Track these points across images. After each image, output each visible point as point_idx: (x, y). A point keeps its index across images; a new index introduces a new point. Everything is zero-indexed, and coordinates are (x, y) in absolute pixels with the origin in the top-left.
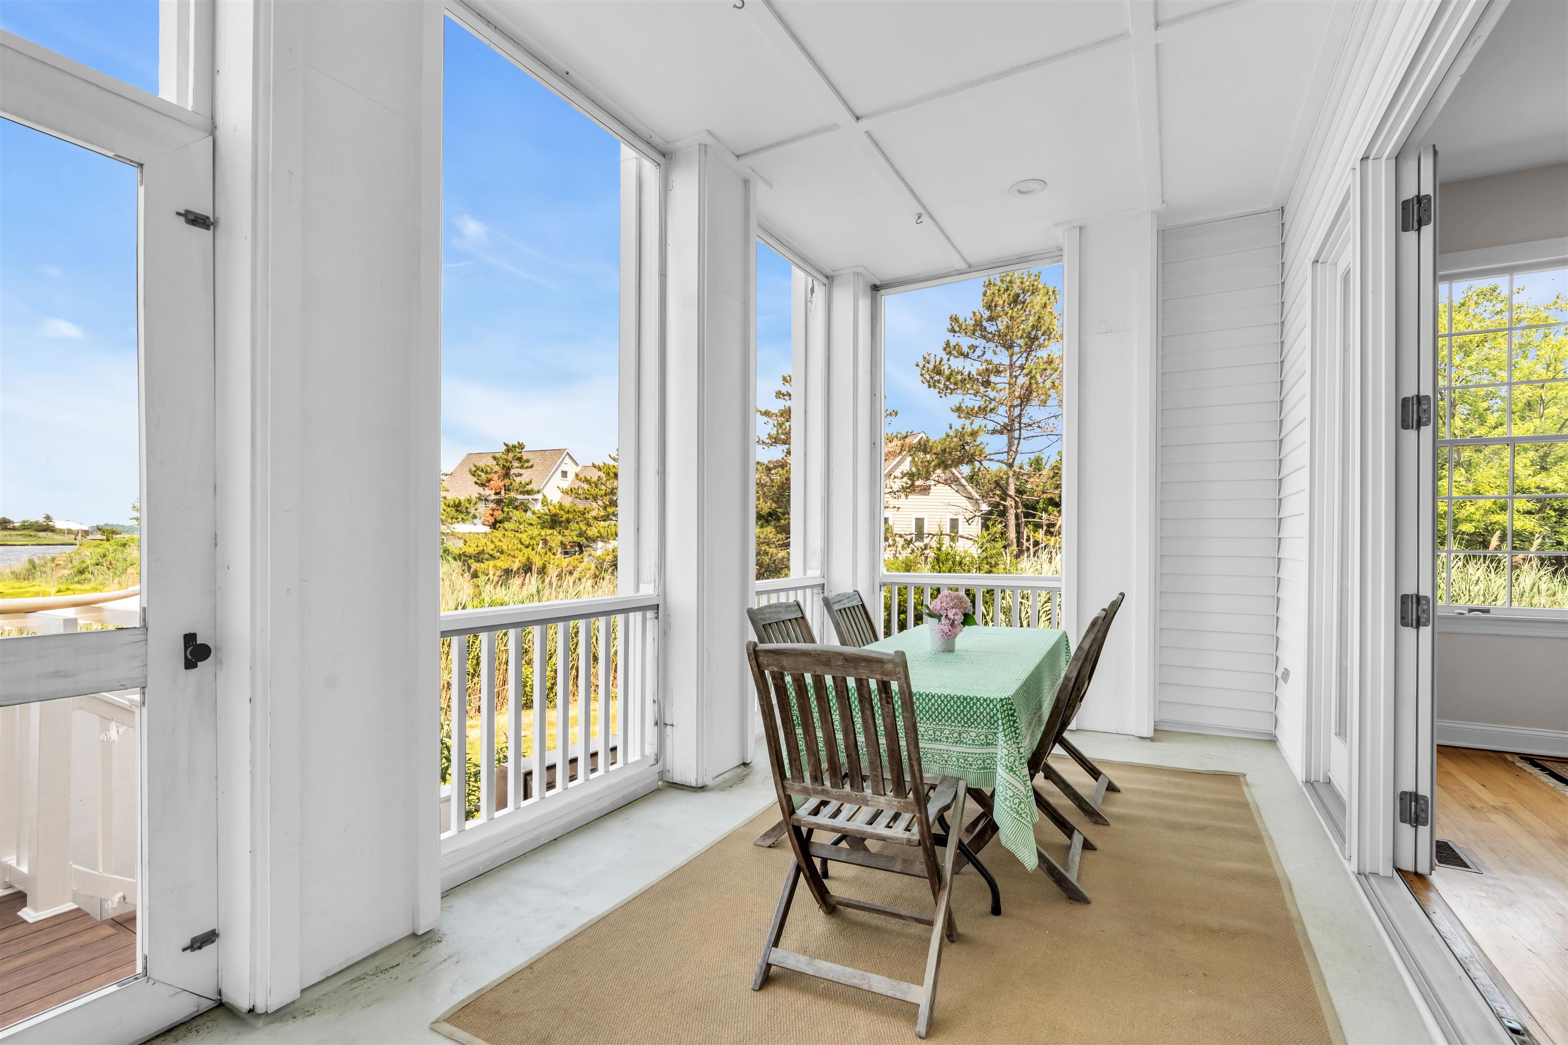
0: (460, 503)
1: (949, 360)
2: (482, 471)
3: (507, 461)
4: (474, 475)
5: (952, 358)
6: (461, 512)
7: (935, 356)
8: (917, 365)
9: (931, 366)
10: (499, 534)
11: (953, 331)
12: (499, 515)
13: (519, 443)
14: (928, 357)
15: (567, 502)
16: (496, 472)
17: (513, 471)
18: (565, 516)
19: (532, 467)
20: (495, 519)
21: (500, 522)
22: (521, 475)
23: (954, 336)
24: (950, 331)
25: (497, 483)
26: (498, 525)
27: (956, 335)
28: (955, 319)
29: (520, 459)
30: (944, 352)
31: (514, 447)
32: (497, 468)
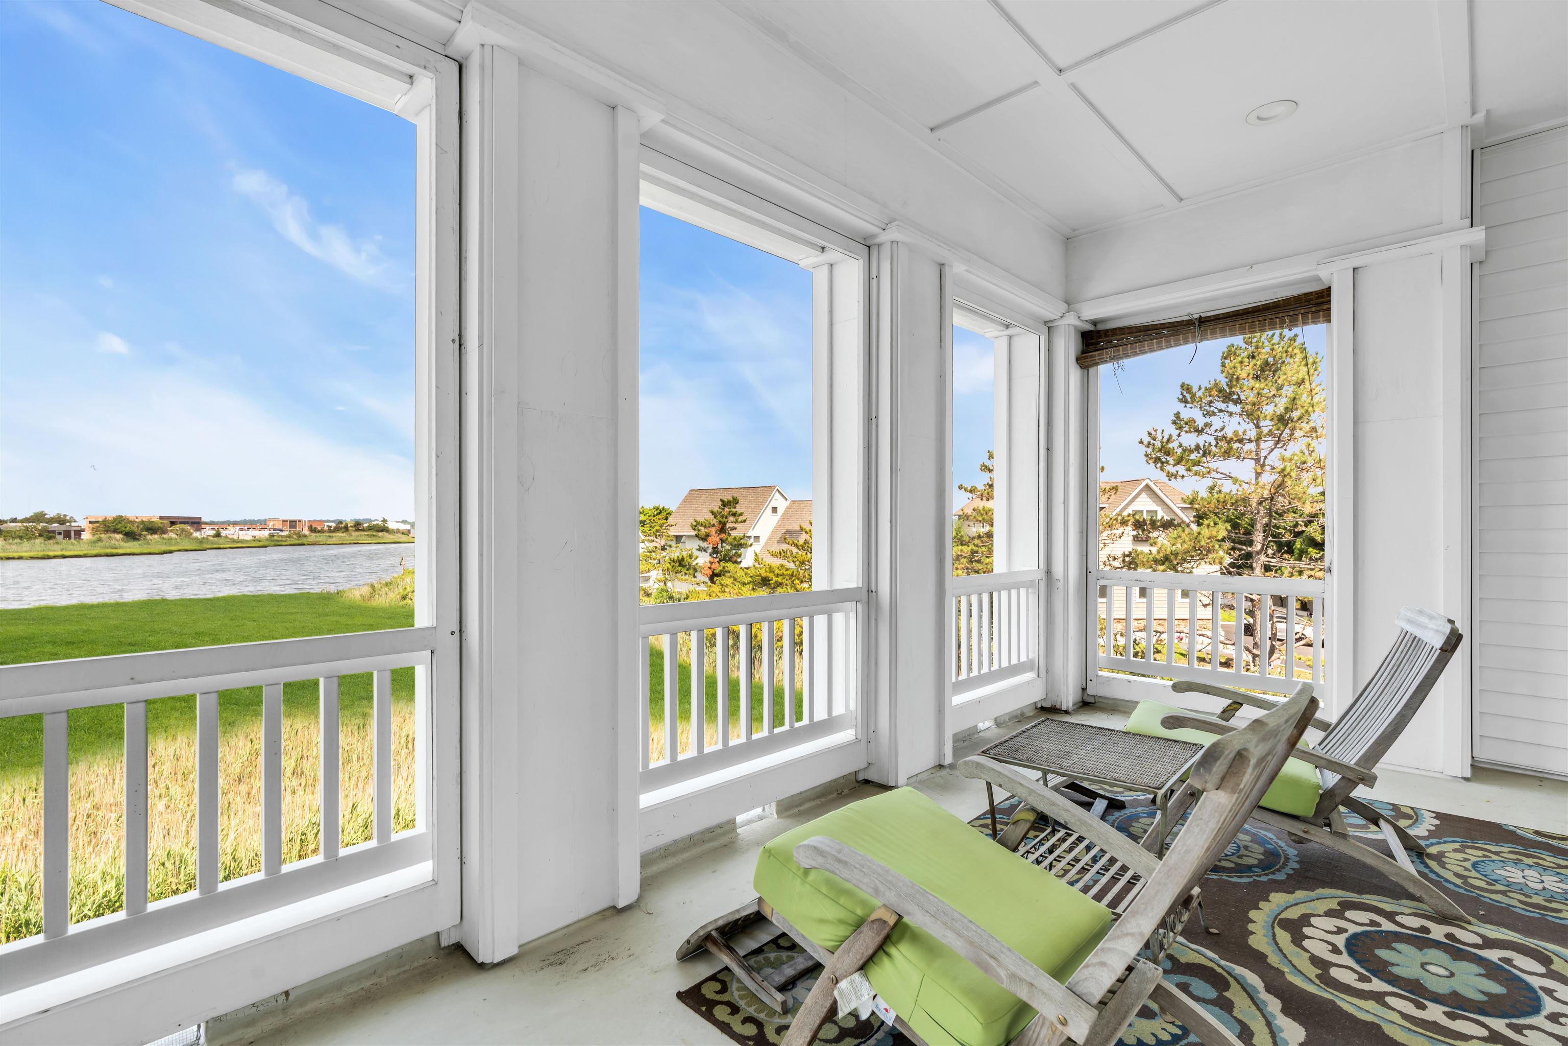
0: (683, 559)
1: (1179, 435)
2: (702, 525)
3: (722, 517)
4: (694, 529)
5: (1183, 433)
6: (684, 566)
7: (1163, 431)
8: (1141, 442)
9: (1158, 444)
10: (716, 588)
11: (1184, 401)
12: (718, 568)
13: (733, 498)
14: (1153, 433)
15: (776, 562)
16: (714, 525)
17: (728, 525)
18: (775, 579)
19: (745, 521)
20: (713, 572)
21: (718, 575)
22: (735, 529)
23: (1186, 406)
24: (1181, 401)
25: (715, 538)
26: (715, 578)
27: (1187, 405)
28: (1186, 388)
29: (734, 515)
30: (1173, 426)
31: (729, 502)
32: (715, 521)
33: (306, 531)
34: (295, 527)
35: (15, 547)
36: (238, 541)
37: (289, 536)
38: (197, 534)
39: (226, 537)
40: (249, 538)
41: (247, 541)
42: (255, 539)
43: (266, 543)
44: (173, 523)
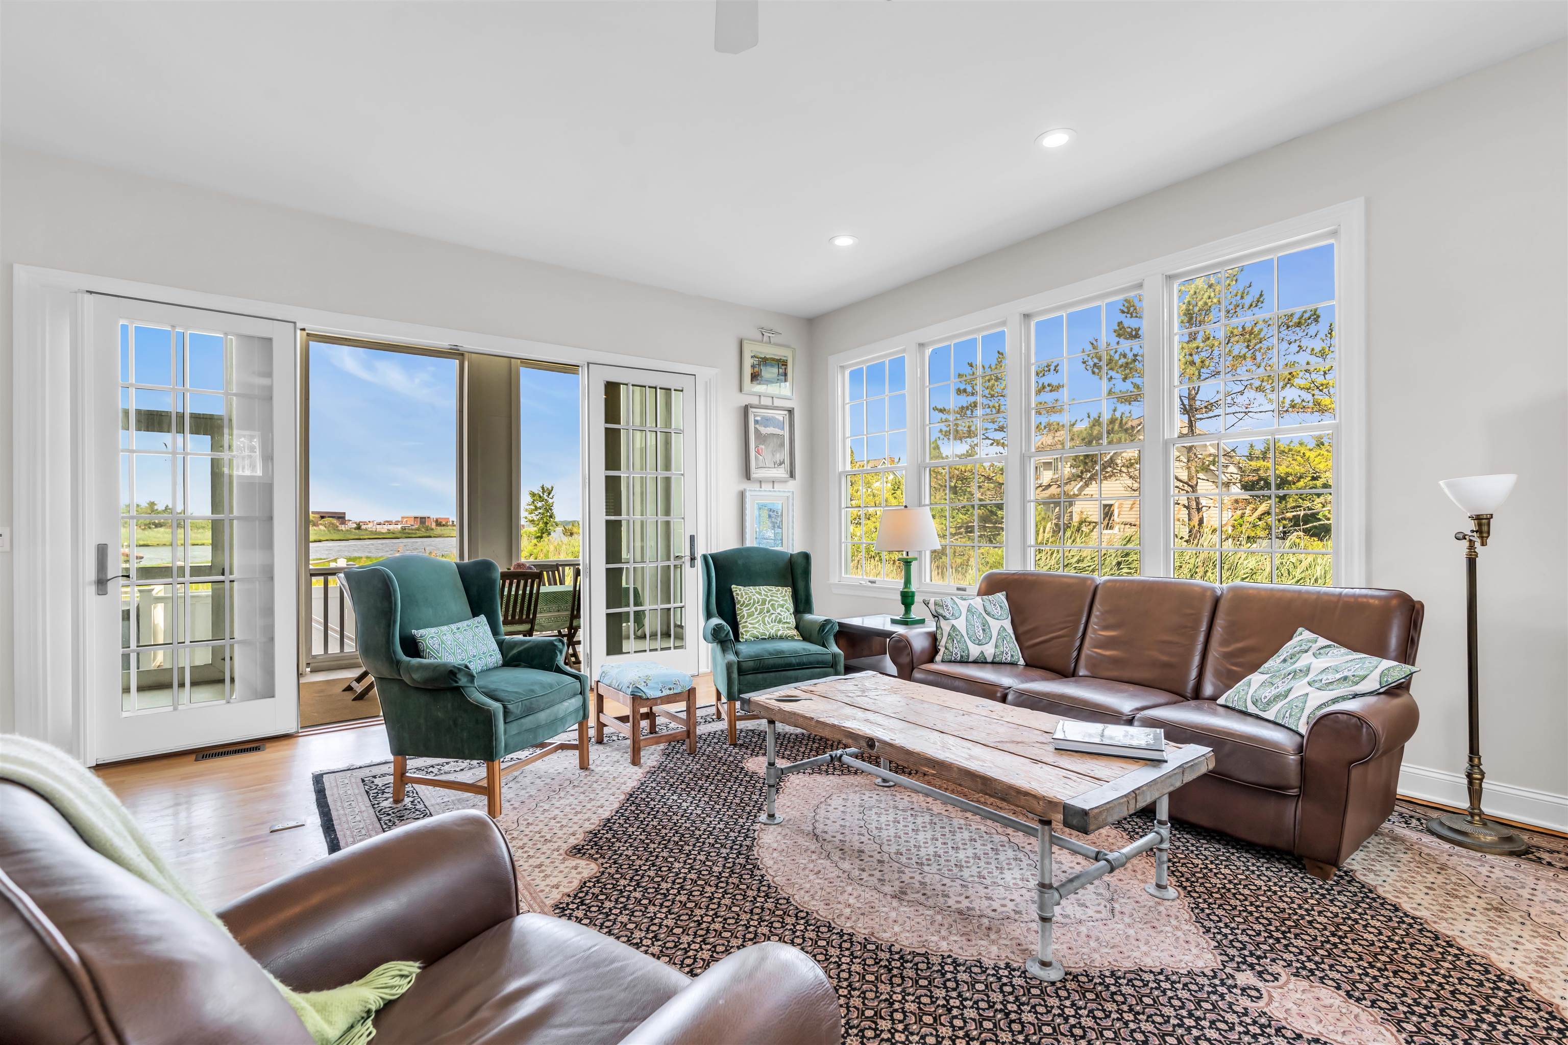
14: (1095, 343)
33: (434, 525)
34: (424, 523)
35: (199, 536)
36: (376, 533)
37: (418, 529)
38: (342, 527)
39: (366, 530)
40: (384, 531)
41: (383, 533)
42: (389, 531)
43: (399, 535)
44: (322, 517)
